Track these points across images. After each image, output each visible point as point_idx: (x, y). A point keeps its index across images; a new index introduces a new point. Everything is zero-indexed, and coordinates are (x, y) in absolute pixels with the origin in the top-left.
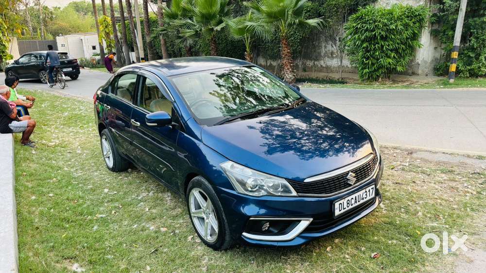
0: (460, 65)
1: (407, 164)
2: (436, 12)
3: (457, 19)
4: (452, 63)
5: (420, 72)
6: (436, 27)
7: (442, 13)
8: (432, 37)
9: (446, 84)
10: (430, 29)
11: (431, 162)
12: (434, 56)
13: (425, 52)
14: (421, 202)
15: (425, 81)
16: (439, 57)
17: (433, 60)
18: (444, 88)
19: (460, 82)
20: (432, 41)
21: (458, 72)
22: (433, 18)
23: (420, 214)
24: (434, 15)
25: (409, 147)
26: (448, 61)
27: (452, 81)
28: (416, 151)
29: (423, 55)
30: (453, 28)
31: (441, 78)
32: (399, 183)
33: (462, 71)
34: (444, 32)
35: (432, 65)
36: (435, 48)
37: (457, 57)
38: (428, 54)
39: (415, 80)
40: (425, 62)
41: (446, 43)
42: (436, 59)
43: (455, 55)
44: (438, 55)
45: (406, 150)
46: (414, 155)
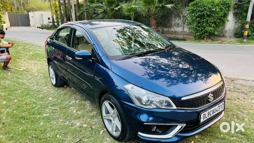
0: (250, 32)
1: (232, 87)
2: (237, 3)
3: (249, 6)
4: (245, 31)
5: (227, 35)
6: (236, 11)
7: (241, 3)
8: (234, 16)
9: (242, 42)
10: (233, 12)
11: (246, 86)
12: (235, 27)
13: (230, 24)
15: (230, 40)
16: (237, 28)
17: (234, 29)
18: (241, 44)
19: (249, 41)
20: (234, 18)
21: (248, 36)
22: (235, 6)
24: (236, 4)
25: (231, 77)
26: (243, 30)
27: (245, 40)
28: (236, 79)
29: (229, 26)
30: (247, 11)
31: (238, 39)
32: (229, 99)
33: (250, 35)
34: (241, 13)
35: (234, 31)
36: (236, 22)
37: (248, 27)
38: (232, 26)
39: (224, 40)
40: (230, 30)
41: (242, 20)
42: (236, 28)
43: (247, 26)
44: (237, 27)
45: (230, 79)
46: (235, 82)
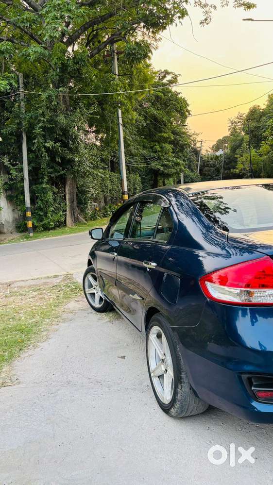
0: (35, 222)
1: (8, 293)
2: (7, 181)
3: (24, 186)
4: (28, 221)
5: (5, 230)
6: (9, 193)
7: (12, 181)
8: (8, 201)
9: (28, 238)
10: (5, 195)
11: (25, 287)
12: (14, 217)
13: (6, 214)
14: (22, 312)
15: (12, 238)
16: (18, 217)
17: (13, 220)
18: (27, 240)
19: (38, 235)
20: (9, 205)
21: (34, 228)
22: (5, 186)
23: (23, 318)
24: (6, 183)
25: (8, 281)
26: (25, 220)
27: (31, 234)
28: (13, 283)
29: (4, 216)
30: (23, 193)
31: (22, 234)
32: (5, 305)
33: (37, 227)
34: (17, 196)
35: (14, 224)
36: (13, 210)
37: (30, 216)
38: (9, 216)
39: (3, 238)
40: (8, 222)
41: (20, 205)
42: (16, 219)
43: (29, 214)
44: (16, 216)
45: (6, 283)
46: (12, 286)
